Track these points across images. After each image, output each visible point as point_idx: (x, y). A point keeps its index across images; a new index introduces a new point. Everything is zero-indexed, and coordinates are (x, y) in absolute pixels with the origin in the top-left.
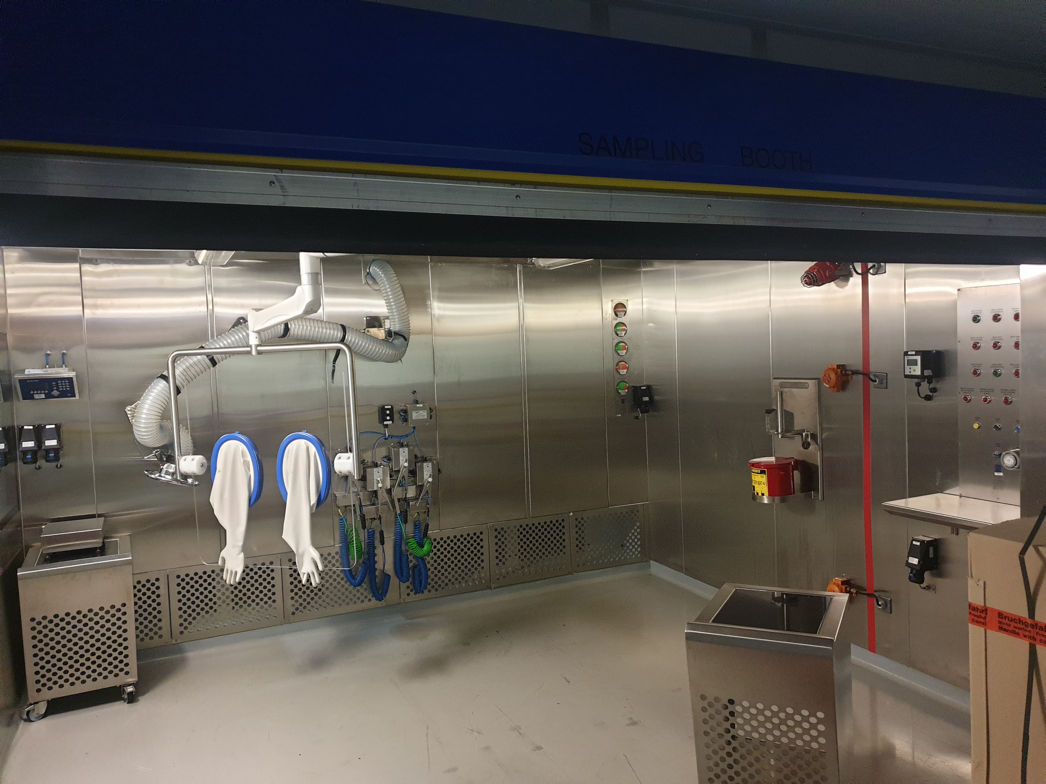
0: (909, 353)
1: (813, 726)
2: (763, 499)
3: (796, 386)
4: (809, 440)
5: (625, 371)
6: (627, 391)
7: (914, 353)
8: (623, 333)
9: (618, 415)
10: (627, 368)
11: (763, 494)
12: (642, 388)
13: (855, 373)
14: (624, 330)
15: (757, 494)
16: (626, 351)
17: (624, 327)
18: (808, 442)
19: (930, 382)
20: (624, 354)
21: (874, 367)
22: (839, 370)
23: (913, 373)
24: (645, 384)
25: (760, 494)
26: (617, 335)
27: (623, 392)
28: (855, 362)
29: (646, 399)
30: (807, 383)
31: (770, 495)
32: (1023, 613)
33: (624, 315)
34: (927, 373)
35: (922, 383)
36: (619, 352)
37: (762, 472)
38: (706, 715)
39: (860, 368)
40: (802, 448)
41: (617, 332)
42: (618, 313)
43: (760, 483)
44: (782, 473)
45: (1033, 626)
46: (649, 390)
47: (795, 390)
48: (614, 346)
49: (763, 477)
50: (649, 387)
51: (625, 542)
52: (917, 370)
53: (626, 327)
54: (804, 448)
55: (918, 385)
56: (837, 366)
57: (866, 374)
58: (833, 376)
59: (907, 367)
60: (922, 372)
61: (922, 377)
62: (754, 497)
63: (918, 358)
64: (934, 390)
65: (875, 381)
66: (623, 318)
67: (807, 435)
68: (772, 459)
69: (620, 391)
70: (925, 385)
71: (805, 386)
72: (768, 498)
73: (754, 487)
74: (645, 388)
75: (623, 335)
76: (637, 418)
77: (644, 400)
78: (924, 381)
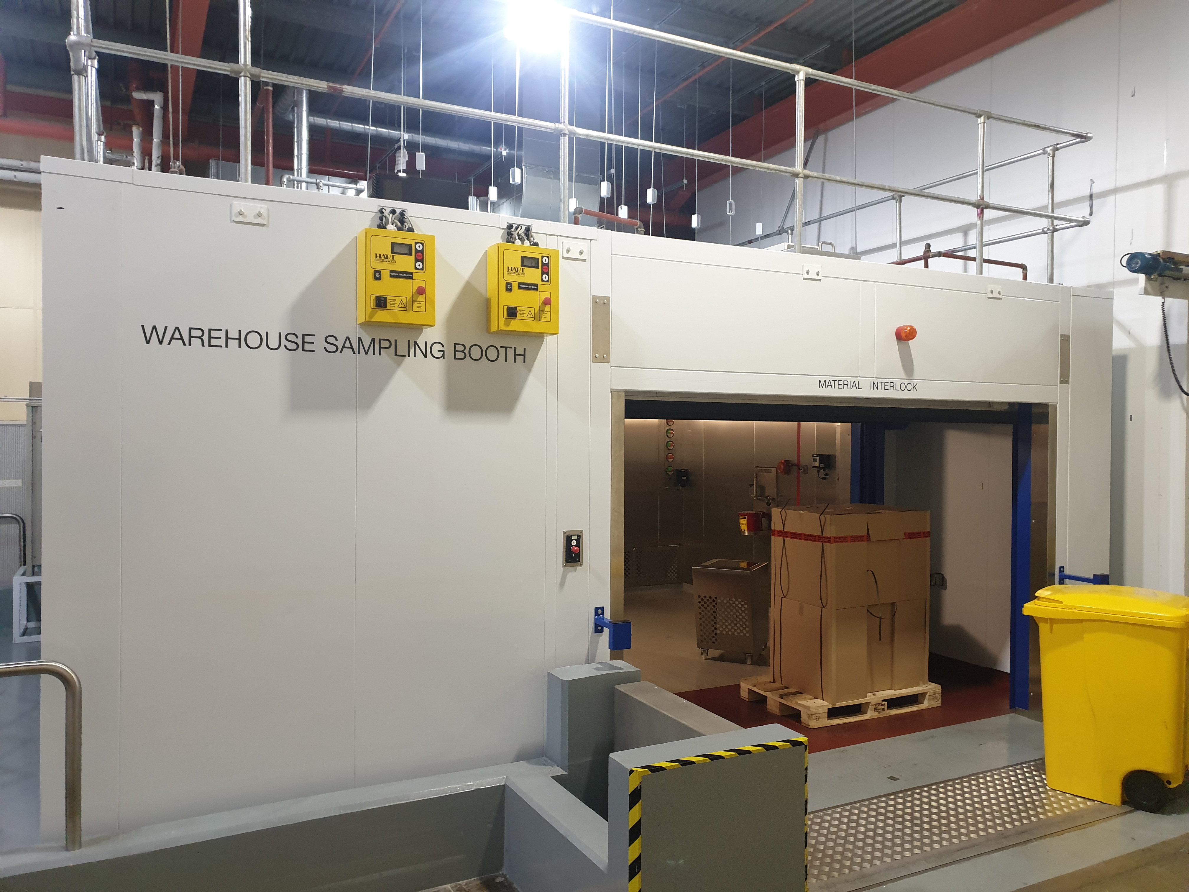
0: (814, 455)
1: (743, 611)
2: (745, 533)
3: (765, 471)
4: (771, 501)
5: (672, 459)
6: (672, 472)
7: (816, 455)
8: (672, 435)
9: (666, 488)
10: (673, 458)
11: (744, 530)
12: (682, 471)
13: (793, 465)
14: (672, 433)
15: (742, 530)
16: (673, 447)
17: (672, 431)
18: (770, 502)
19: (824, 470)
20: (672, 449)
21: (802, 462)
22: (785, 463)
23: (815, 466)
24: (684, 468)
25: (743, 530)
26: (668, 436)
27: (670, 473)
28: (793, 458)
29: (685, 478)
30: (771, 470)
31: (748, 531)
32: (782, 530)
33: (673, 424)
34: (821, 465)
35: (820, 471)
36: (668, 447)
37: (745, 518)
38: (700, 616)
39: (796, 462)
40: (766, 505)
41: (668, 435)
42: (669, 423)
43: (743, 524)
44: (755, 519)
45: (784, 532)
46: (686, 473)
47: (765, 474)
48: (666, 443)
49: (744, 521)
50: (686, 470)
51: (667, 573)
52: (817, 464)
53: (673, 431)
54: (768, 506)
55: (818, 472)
56: (785, 461)
57: (798, 466)
58: (782, 466)
59: (813, 462)
60: (819, 465)
61: (819, 468)
62: (740, 532)
63: (818, 458)
64: (826, 475)
65: (802, 469)
66: (672, 426)
67: (770, 499)
68: (754, 512)
69: (668, 472)
70: (822, 471)
71: (769, 472)
72: (747, 532)
73: (740, 526)
74: (684, 471)
75: (671, 437)
76: (678, 490)
77: (683, 478)
78: (821, 470)
